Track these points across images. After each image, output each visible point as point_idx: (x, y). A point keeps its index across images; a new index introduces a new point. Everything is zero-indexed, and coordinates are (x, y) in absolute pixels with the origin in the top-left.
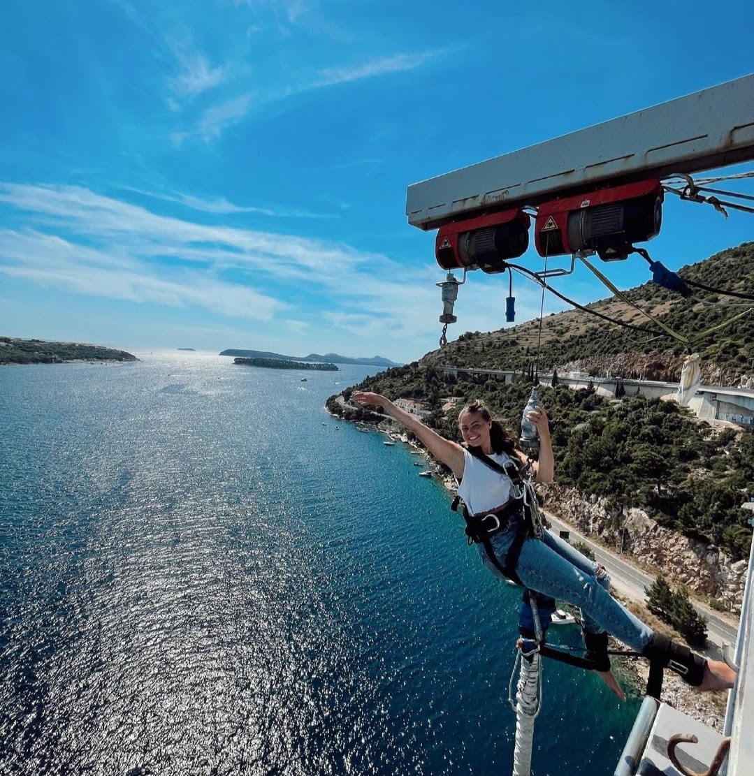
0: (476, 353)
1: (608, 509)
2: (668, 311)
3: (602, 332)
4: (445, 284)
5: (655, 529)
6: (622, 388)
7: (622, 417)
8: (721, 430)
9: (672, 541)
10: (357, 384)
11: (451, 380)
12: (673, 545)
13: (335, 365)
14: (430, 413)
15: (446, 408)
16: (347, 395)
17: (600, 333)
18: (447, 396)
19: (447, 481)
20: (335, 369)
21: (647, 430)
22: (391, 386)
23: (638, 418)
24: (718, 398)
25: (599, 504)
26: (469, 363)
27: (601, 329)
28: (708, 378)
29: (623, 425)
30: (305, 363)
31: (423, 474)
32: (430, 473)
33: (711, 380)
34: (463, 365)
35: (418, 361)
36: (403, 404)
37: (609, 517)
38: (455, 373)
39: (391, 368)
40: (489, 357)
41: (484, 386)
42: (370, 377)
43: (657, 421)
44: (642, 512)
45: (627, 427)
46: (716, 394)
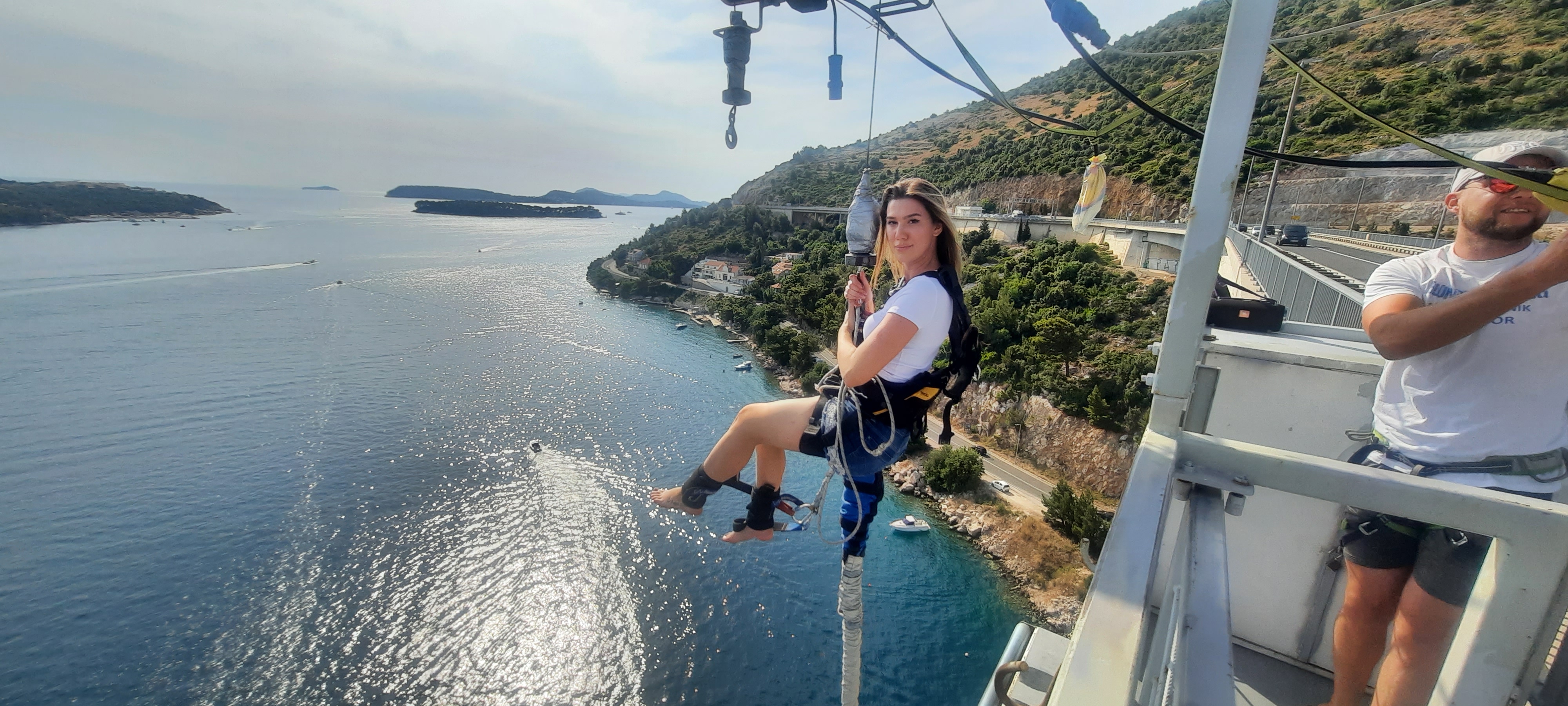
0: (820, 182)
1: (1002, 400)
2: (1093, 110)
3: (1003, 144)
4: (727, 31)
5: (1060, 421)
6: (1027, 229)
7: (1024, 272)
8: (1148, 282)
9: (1079, 434)
10: (635, 239)
11: (784, 226)
12: (1080, 440)
13: (596, 207)
14: (753, 279)
15: (777, 270)
16: (620, 255)
17: (1000, 145)
18: (779, 252)
19: (784, 380)
20: (596, 215)
21: (1055, 289)
22: (691, 239)
23: (1046, 271)
24: (1151, 239)
25: (991, 395)
26: (810, 198)
27: (1002, 139)
28: (1139, 210)
29: (1026, 282)
30: (544, 206)
31: (739, 366)
32: (749, 364)
33: (1143, 212)
34: (801, 201)
35: (730, 197)
36: (711, 268)
37: (1002, 410)
38: (789, 214)
39: (688, 210)
40: (839, 187)
41: (834, 234)
42: (656, 225)
43: (1070, 275)
44: (1045, 400)
45: (1032, 287)
46: (1147, 232)
